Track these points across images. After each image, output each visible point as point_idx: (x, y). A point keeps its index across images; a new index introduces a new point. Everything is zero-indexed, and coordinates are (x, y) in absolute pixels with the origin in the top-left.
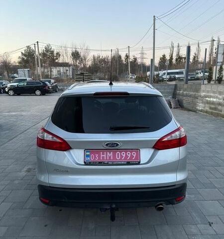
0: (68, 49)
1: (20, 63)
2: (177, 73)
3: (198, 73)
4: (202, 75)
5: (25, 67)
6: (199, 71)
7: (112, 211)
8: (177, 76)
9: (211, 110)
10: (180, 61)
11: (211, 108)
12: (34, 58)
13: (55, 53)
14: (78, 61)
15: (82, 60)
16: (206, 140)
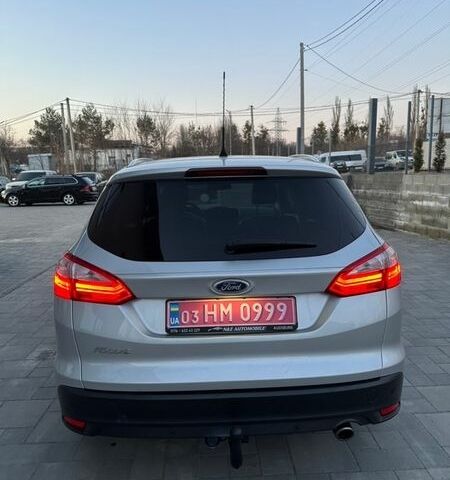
0: (130, 113)
1: (31, 142)
2: (349, 158)
3: (390, 158)
4: (398, 160)
5: (43, 150)
6: (392, 153)
7: (234, 443)
8: (349, 164)
9: (424, 226)
10: (353, 135)
11: (424, 221)
12: (61, 131)
13: (104, 120)
14: (150, 137)
15: (158, 135)
16: (421, 284)
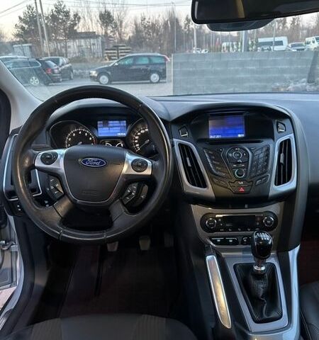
3: (308, 43)
4: (316, 45)
6: (311, 39)
14: (109, 28)
15: (116, 26)
